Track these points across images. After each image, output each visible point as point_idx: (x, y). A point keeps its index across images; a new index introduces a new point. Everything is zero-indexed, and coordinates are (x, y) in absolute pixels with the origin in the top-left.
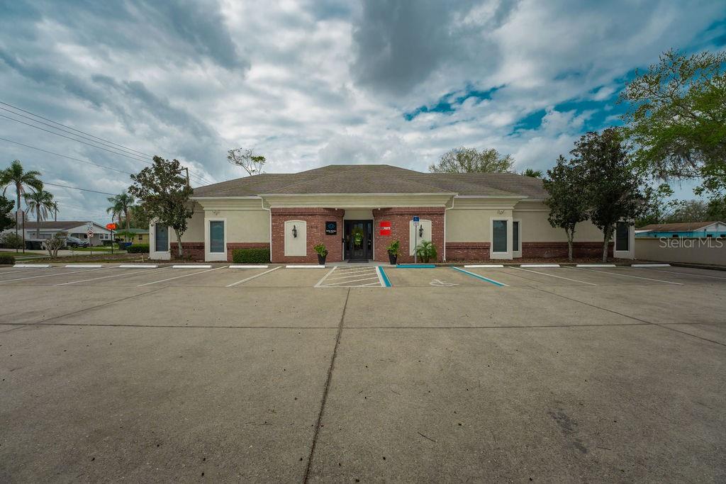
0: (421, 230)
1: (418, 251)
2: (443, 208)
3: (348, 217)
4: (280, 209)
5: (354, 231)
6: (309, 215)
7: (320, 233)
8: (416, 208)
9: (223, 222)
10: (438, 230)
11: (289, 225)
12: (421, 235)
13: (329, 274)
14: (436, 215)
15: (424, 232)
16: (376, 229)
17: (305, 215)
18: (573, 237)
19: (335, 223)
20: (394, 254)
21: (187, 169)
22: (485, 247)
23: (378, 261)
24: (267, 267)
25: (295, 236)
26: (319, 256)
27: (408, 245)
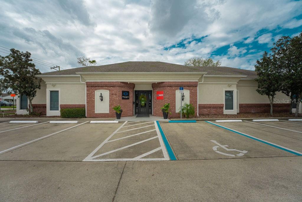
0: (183, 96)
1: (183, 110)
2: (197, 82)
3: (137, 88)
4: (92, 82)
5: (140, 97)
6: (111, 86)
7: (118, 97)
8: (180, 82)
9: (58, 91)
10: (193, 96)
11: (97, 93)
12: (183, 100)
13: (121, 127)
14: (192, 86)
15: (185, 98)
16: (154, 96)
17: (108, 86)
18: (273, 101)
19: (128, 92)
20: (166, 112)
21: (59, 67)
22: (221, 107)
23: (155, 116)
24: (76, 122)
25: (102, 100)
26: (117, 113)
27: (175, 106)
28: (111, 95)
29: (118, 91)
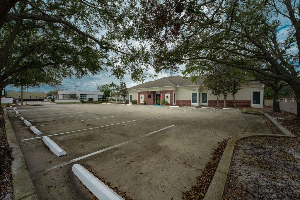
2: (173, 90)
4: (139, 92)
7: (146, 97)
8: (166, 90)
9: (132, 95)
10: (172, 96)
11: (141, 96)
12: (167, 98)
14: (171, 92)
17: (143, 93)
19: (151, 95)
22: (189, 102)
28: (144, 96)
29: (147, 95)
